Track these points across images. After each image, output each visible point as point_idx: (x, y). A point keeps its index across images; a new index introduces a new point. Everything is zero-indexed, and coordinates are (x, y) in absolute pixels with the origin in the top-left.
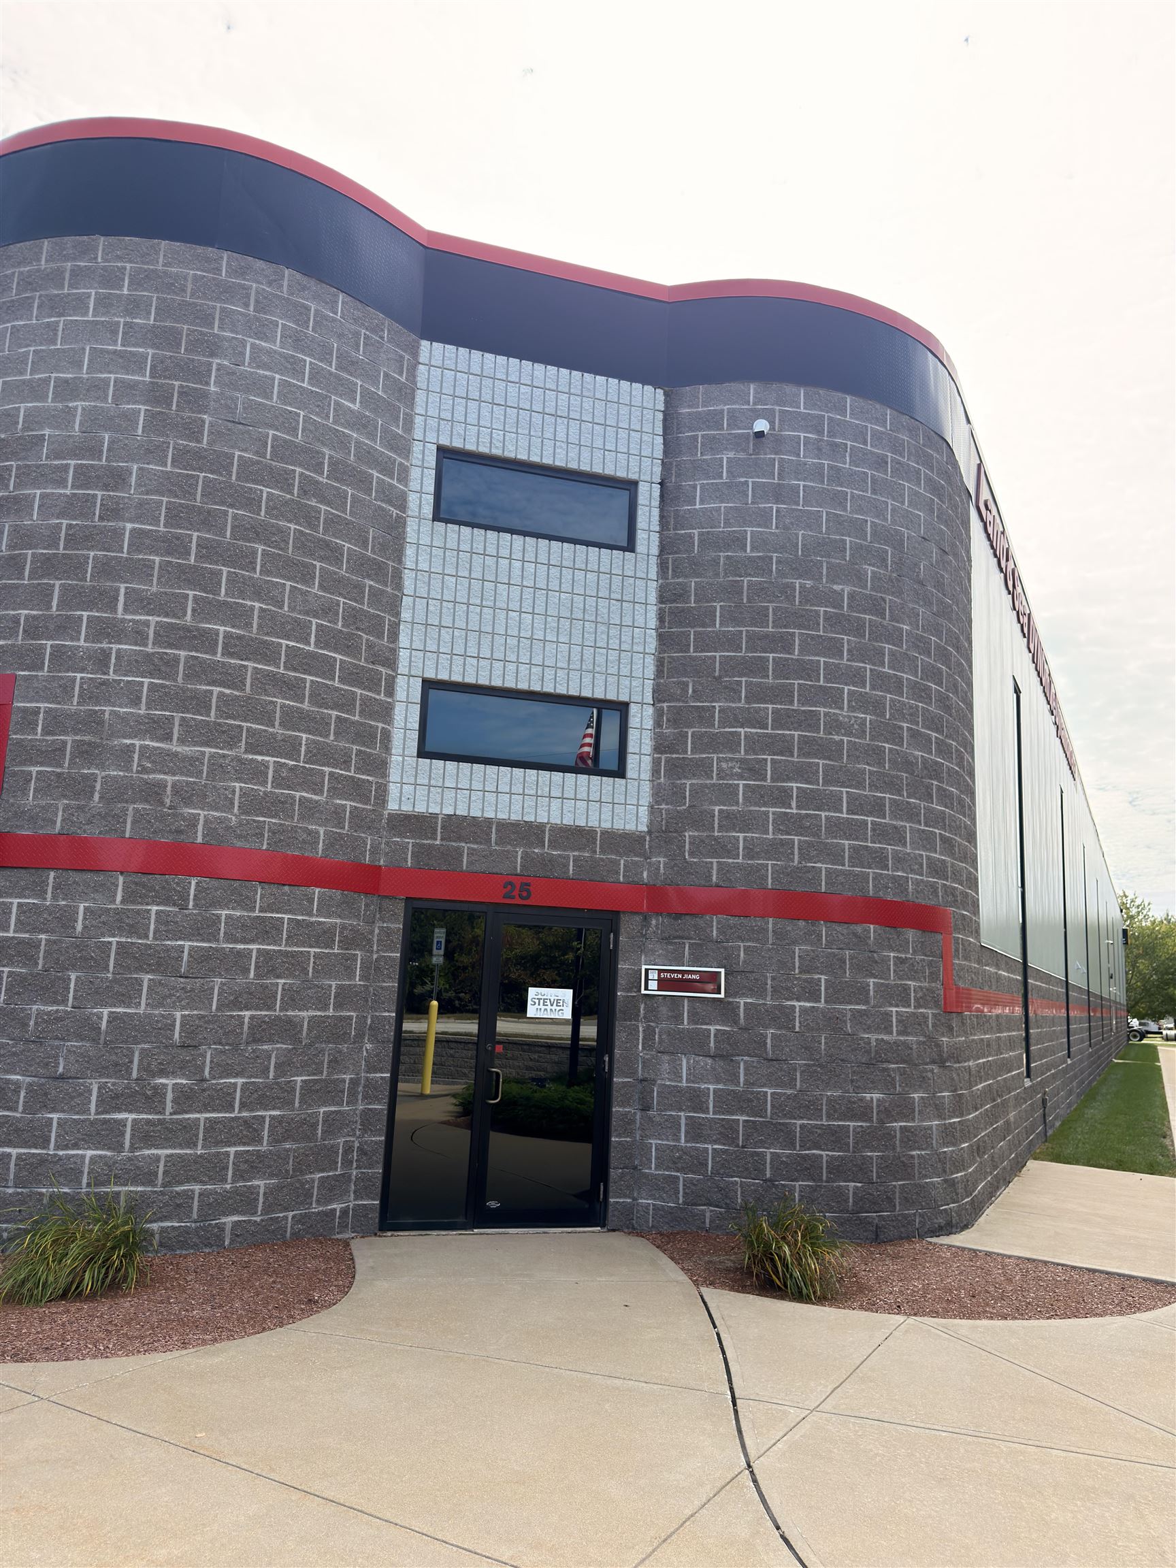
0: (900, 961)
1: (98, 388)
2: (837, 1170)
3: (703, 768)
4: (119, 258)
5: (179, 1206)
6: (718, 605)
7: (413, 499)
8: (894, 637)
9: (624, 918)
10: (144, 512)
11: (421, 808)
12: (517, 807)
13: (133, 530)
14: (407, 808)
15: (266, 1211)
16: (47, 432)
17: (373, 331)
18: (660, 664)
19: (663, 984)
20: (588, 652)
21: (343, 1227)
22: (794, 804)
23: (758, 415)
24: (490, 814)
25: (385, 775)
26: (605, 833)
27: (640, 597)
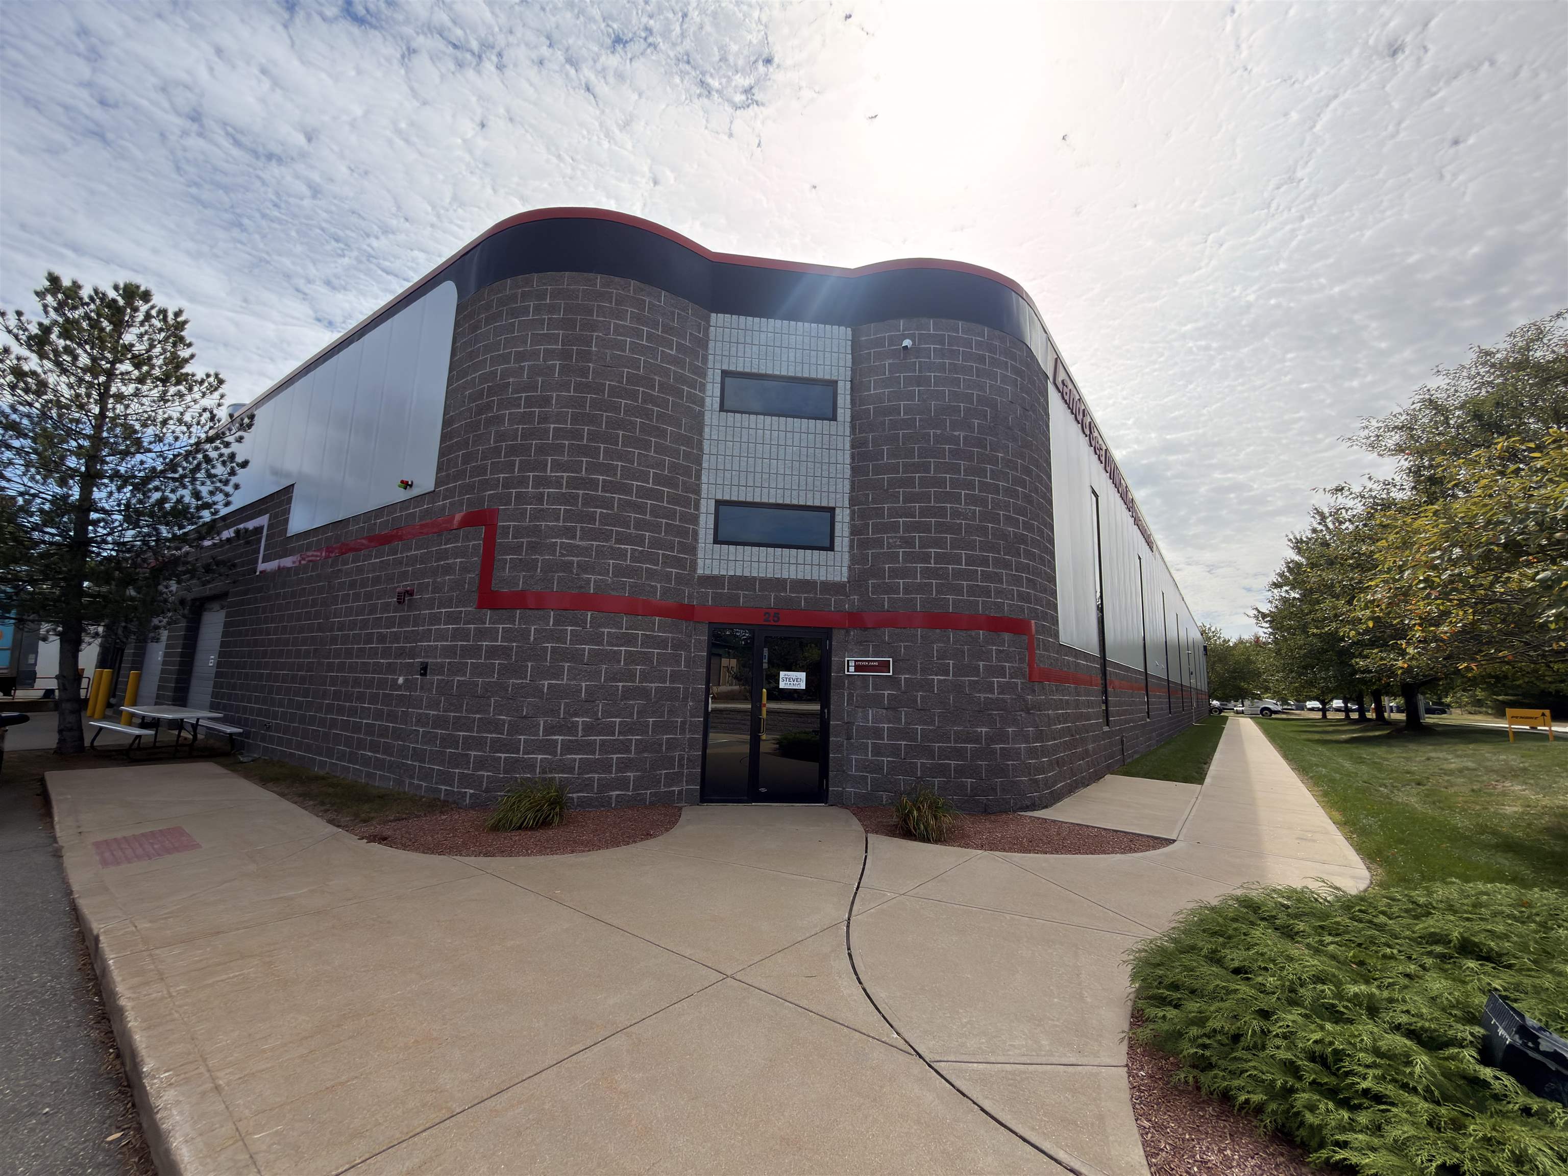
0: (999, 652)
1: (535, 354)
2: (960, 771)
3: (879, 543)
4: (545, 284)
5: (587, 785)
6: (885, 448)
7: (708, 401)
8: (994, 461)
9: (835, 632)
10: (560, 418)
11: (716, 572)
12: (770, 570)
13: (554, 428)
14: (708, 572)
15: (634, 790)
16: (511, 380)
17: (683, 310)
18: (853, 484)
19: (858, 668)
20: (810, 479)
21: (680, 800)
22: (932, 562)
23: (905, 337)
24: (755, 574)
25: (695, 555)
26: (822, 583)
27: (840, 446)
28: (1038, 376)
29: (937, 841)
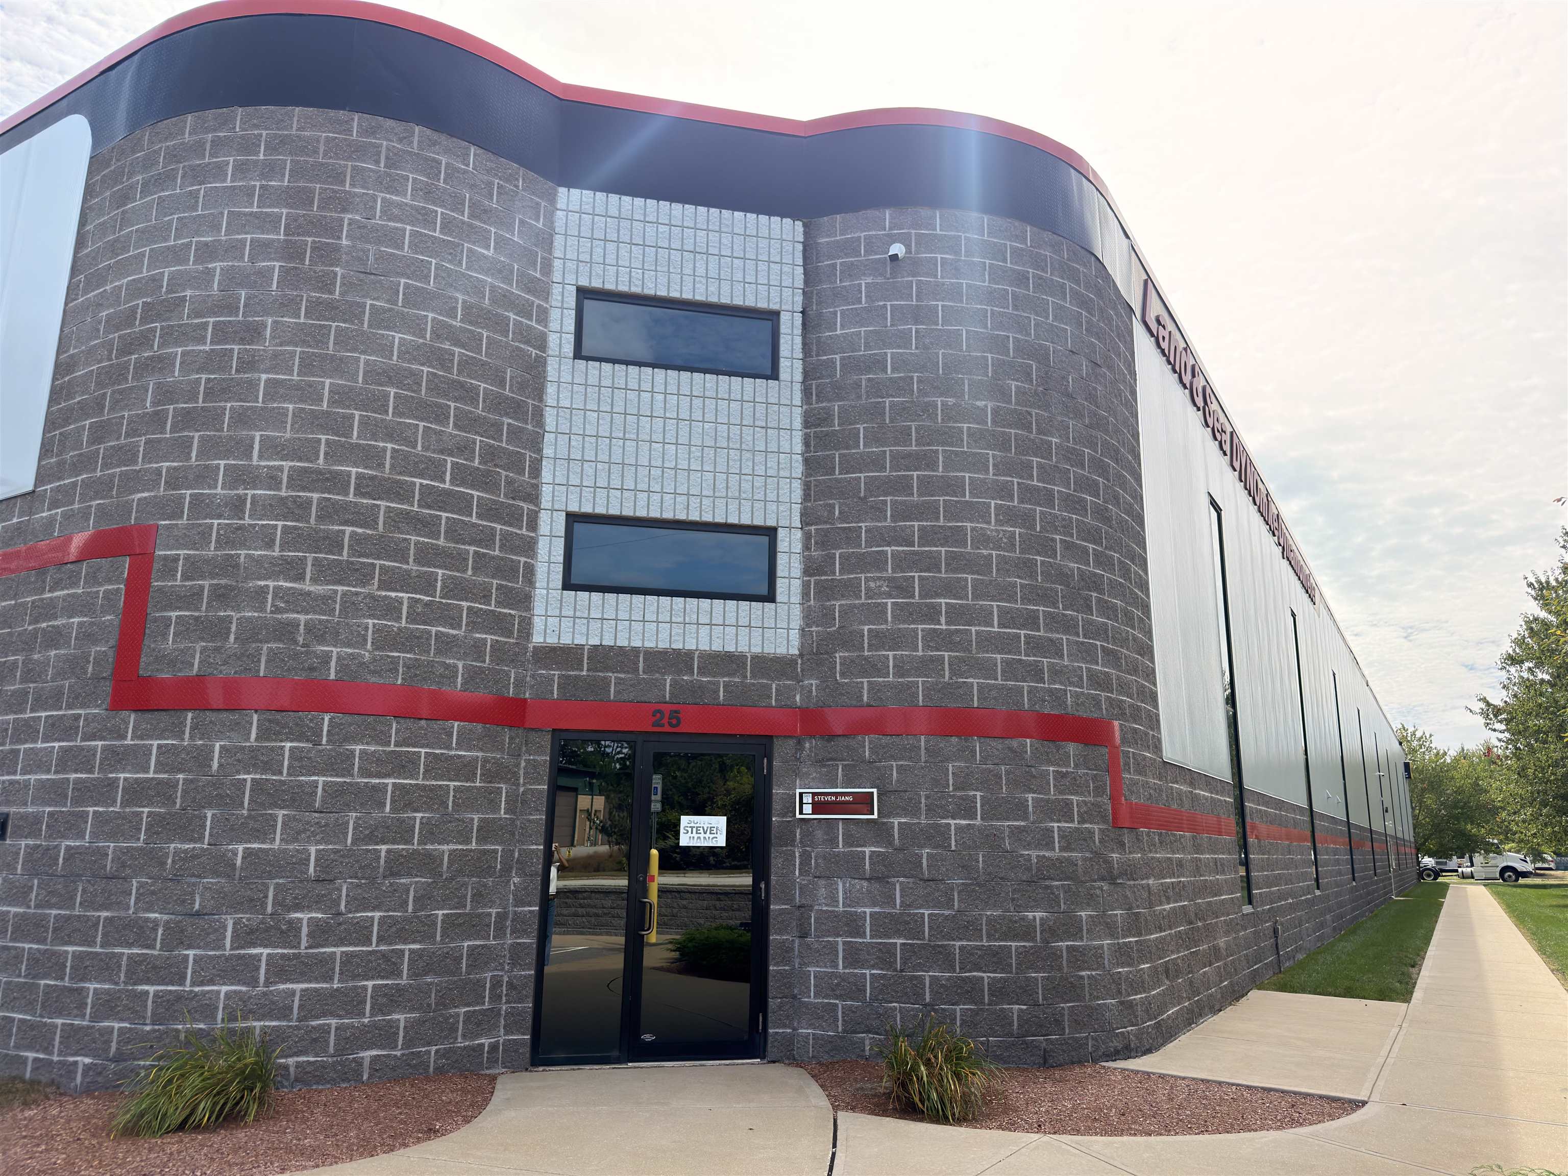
0: (1060, 776)
1: (235, 249)
2: (1000, 992)
3: (851, 588)
4: (256, 126)
5: (316, 1040)
6: (861, 427)
7: (553, 340)
8: (1043, 450)
9: (777, 743)
10: (279, 362)
11: (566, 640)
12: (664, 635)
13: (268, 381)
14: (552, 640)
15: (406, 1045)
16: (188, 293)
17: (507, 180)
18: (807, 487)
19: (818, 807)
20: (734, 479)
21: (493, 1062)
22: (943, 620)
23: (893, 239)
24: (636, 643)
25: (529, 609)
26: (755, 657)
27: (785, 423)
28: (1114, 308)
29: (960, 1121)
